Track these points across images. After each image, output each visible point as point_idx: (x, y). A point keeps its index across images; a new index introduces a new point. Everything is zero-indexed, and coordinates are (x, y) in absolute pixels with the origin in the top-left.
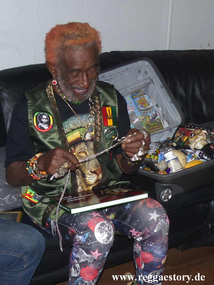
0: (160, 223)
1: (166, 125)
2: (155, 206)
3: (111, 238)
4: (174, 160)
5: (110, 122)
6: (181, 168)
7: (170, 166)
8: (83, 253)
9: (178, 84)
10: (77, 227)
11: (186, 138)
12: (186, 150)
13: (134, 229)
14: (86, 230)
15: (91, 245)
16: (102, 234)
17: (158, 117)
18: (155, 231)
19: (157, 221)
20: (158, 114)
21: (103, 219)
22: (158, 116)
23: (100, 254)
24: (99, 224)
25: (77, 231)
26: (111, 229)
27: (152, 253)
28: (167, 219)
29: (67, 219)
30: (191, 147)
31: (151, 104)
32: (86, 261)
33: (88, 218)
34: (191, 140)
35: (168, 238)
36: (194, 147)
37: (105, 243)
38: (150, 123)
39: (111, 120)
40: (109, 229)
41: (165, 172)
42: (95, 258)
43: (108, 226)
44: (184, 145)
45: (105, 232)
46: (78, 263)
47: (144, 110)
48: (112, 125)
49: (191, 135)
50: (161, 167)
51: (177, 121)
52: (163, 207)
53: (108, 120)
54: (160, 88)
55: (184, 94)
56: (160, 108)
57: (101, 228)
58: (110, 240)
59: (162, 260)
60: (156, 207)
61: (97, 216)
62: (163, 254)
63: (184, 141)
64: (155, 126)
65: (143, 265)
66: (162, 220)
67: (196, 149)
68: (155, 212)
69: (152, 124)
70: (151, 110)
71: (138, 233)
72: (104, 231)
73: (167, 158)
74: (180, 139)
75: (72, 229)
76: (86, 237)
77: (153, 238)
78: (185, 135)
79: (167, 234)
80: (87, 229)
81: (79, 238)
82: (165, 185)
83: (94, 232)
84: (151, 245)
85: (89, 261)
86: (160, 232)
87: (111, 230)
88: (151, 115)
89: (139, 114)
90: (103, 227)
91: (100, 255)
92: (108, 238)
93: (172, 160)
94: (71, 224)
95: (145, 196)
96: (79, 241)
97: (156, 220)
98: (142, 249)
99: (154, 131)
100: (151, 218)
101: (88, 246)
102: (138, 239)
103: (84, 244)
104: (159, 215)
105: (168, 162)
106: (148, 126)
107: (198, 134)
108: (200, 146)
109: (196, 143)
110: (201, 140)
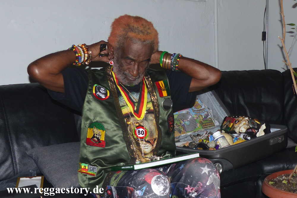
0: (211, 176)
1: (217, 123)
2: (206, 162)
3: (168, 191)
4: (221, 138)
5: (165, 93)
6: (228, 144)
7: (218, 144)
9: (225, 95)
10: (135, 184)
11: (232, 124)
12: (233, 134)
13: (188, 185)
15: (148, 197)
16: (159, 185)
17: (209, 116)
18: (208, 184)
19: (208, 174)
20: (209, 114)
21: (159, 173)
24: (155, 177)
25: (135, 188)
26: (167, 181)
28: (217, 173)
30: (236, 131)
31: (203, 107)
33: (144, 174)
34: (236, 125)
36: (238, 131)
37: (162, 195)
38: (203, 121)
39: (165, 91)
40: (165, 182)
41: (215, 148)
43: (164, 179)
44: (230, 130)
45: (161, 184)
47: (198, 111)
48: (167, 95)
50: (212, 145)
53: (163, 92)
54: (210, 96)
55: (231, 102)
56: (211, 110)
58: (166, 192)
60: (207, 162)
61: (154, 171)
63: (230, 127)
64: (208, 123)
66: (213, 174)
67: (240, 133)
68: (206, 166)
69: (205, 122)
70: (203, 111)
71: (193, 189)
73: (215, 137)
74: (227, 126)
75: (130, 188)
76: (143, 191)
79: (219, 188)
80: (144, 183)
81: (137, 193)
83: (151, 185)
87: (167, 183)
88: (203, 115)
89: (194, 113)
90: (159, 180)
92: (164, 190)
94: (129, 183)
95: (197, 155)
96: (138, 196)
99: (207, 127)
100: (203, 172)
102: (193, 196)
104: (210, 169)
105: (217, 140)
106: (201, 123)
107: (241, 120)
108: (244, 130)
109: (240, 127)
110: (244, 124)
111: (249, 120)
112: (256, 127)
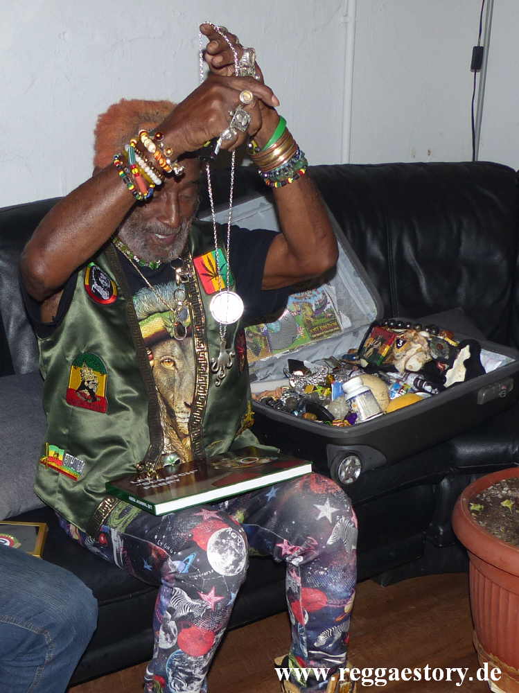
0: (338, 525)
1: (345, 323)
2: (327, 490)
3: (242, 564)
4: (363, 396)
6: (379, 411)
7: (355, 409)
8: (183, 597)
9: (369, 236)
10: (169, 541)
11: (386, 350)
12: (388, 373)
13: (285, 540)
14: (187, 548)
15: (200, 580)
16: (223, 554)
17: (328, 306)
18: (330, 542)
19: (332, 520)
20: (329, 300)
21: (224, 525)
22: (329, 303)
23: (219, 598)
24: (217, 534)
25: (168, 552)
26: (241, 544)
27: (323, 589)
28: (352, 516)
29: (146, 527)
30: (397, 368)
32: (190, 614)
33: (192, 523)
34: (397, 352)
35: (355, 556)
36: (403, 368)
37: (231, 575)
38: (312, 320)
40: (238, 544)
41: (346, 421)
42: (209, 607)
43: (234, 538)
44: (384, 363)
45: (229, 551)
46: (172, 619)
49: (398, 341)
50: (338, 410)
51: (369, 314)
52: (345, 491)
55: (382, 258)
56: (333, 288)
57: (222, 543)
58: (238, 568)
59: (345, 603)
60: (330, 491)
61: (213, 518)
62: (347, 591)
63: (384, 354)
64: (323, 324)
65: (307, 616)
66: (343, 518)
67: (408, 372)
68: (327, 502)
69: (318, 322)
70: (314, 293)
71: (295, 548)
72: (226, 550)
73: (349, 391)
74: (376, 351)
75: (158, 547)
76: (189, 563)
77: (325, 559)
78: (384, 342)
79: (354, 547)
80: (190, 545)
81: (174, 566)
82: (346, 448)
83: (206, 552)
84: (322, 573)
85: (197, 614)
86: (339, 544)
87: (241, 547)
88: (314, 302)
90: (224, 541)
91: (219, 601)
92: (236, 563)
93: (359, 395)
94: (156, 537)
95: (307, 469)
96: (175, 572)
97: (330, 518)
98: (303, 582)
99: (322, 335)
100: (320, 516)
101: (194, 582)
102: (294, 562)
103: (186, 578)
105: (352, 401)
106: (309, 325)
107: (412, 340)
108: (416, 364)
109: (408, 359)
110: (417, 351)
111: (430, 339)
112: (447, 357)
